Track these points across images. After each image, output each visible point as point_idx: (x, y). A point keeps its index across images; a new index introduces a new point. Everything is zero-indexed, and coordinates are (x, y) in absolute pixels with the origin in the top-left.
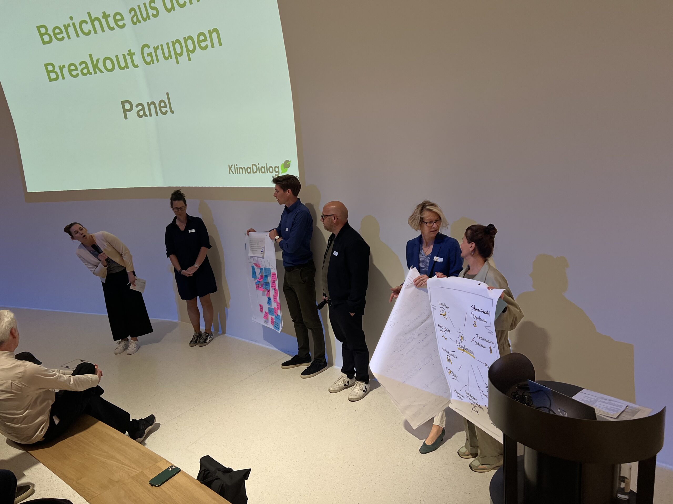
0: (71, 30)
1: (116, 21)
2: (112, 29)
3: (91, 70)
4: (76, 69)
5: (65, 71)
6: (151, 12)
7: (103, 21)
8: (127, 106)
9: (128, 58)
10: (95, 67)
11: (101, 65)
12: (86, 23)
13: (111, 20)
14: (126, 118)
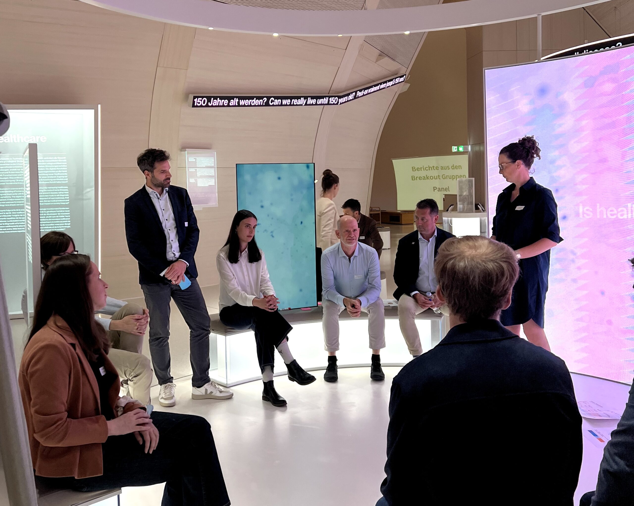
0: (422, 169)
1: (436, 168)
2: (435, 170)
3: (426, 179)
4: (421, 178)
5: (418, 178)
6: (447, 168)
7: (433, 168)
8: (435, 188)
9: (438, 177)
10: (427, 178)
11: (429, 178)
12: (427, 168)
13: (435, 168)
14: (434, 191)
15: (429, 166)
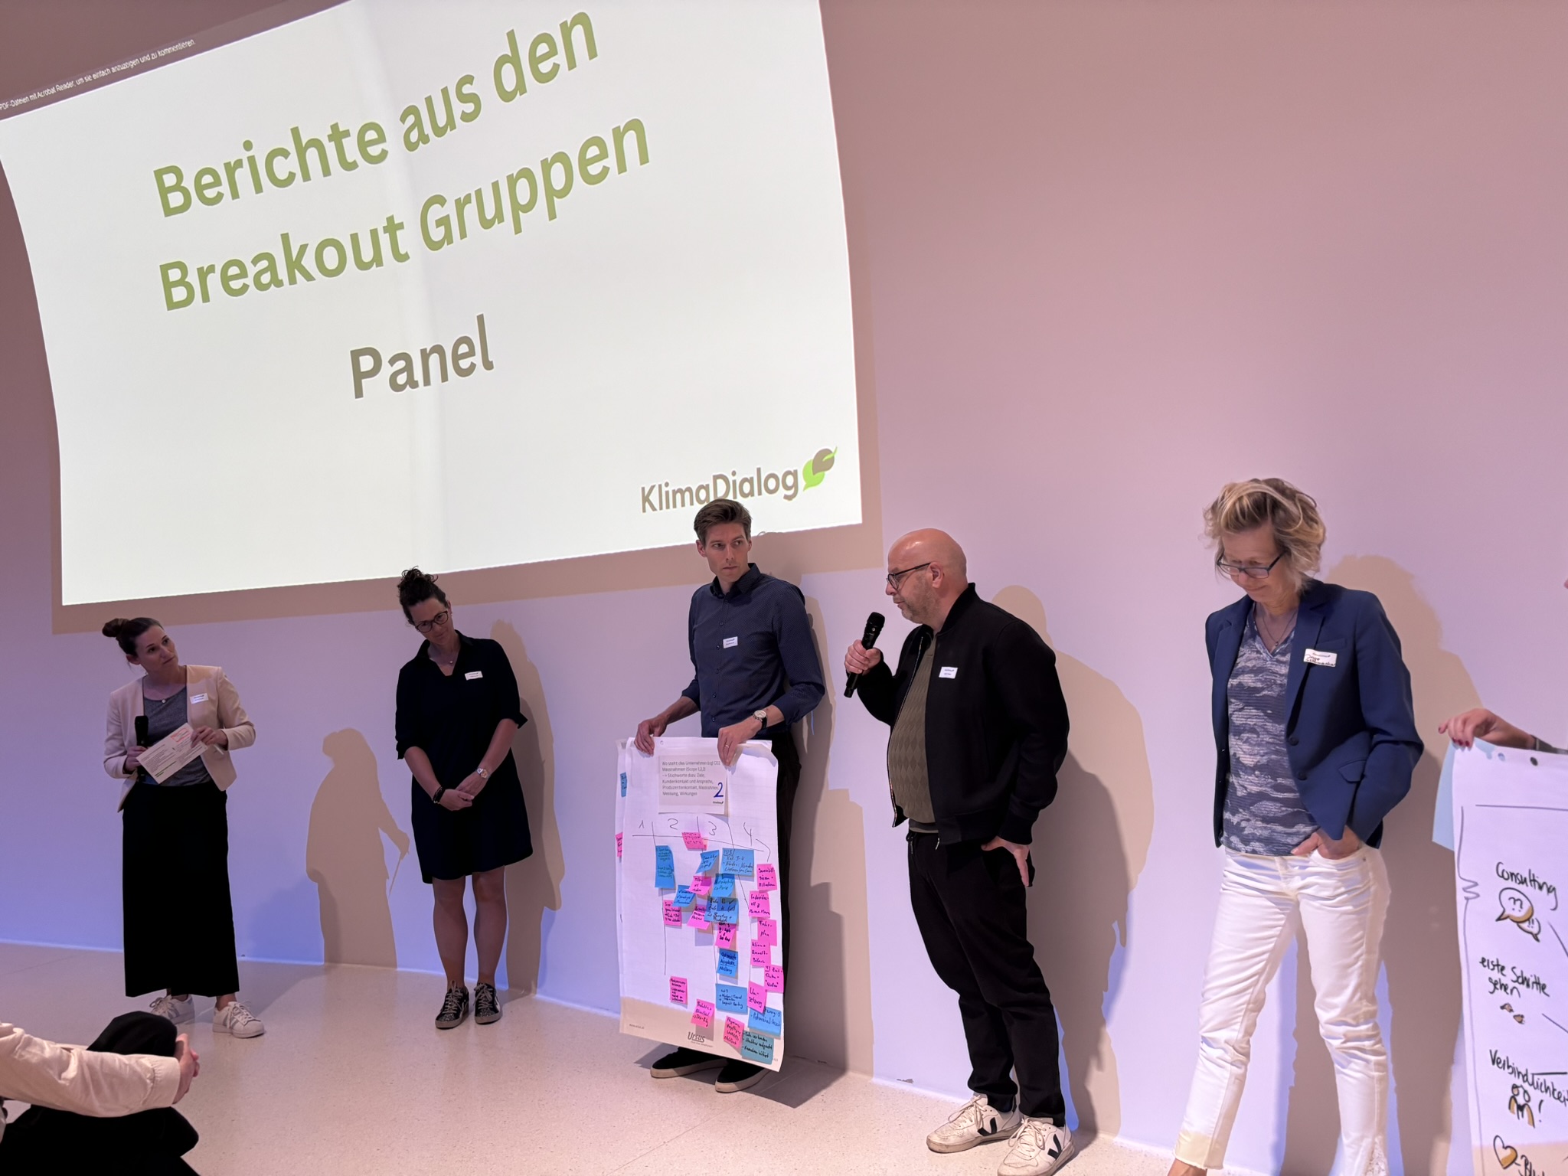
0: (243, 175)
1: (363, 145)
2: (353, 166)
3: (283, 273)
4: (243, 274)
5: (214, 281)
6: (458, 108)
7: (331, 148)
8: (366, 363)
9: (384, 239)
10: (294, 265)
11: (309, 262)
14: (359, 393)
15: (295, 132)
